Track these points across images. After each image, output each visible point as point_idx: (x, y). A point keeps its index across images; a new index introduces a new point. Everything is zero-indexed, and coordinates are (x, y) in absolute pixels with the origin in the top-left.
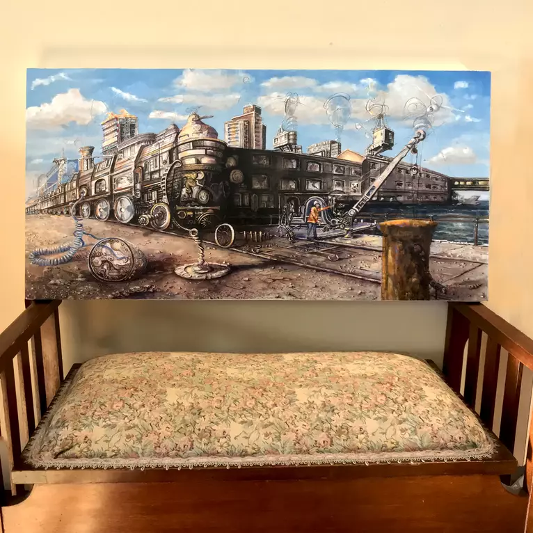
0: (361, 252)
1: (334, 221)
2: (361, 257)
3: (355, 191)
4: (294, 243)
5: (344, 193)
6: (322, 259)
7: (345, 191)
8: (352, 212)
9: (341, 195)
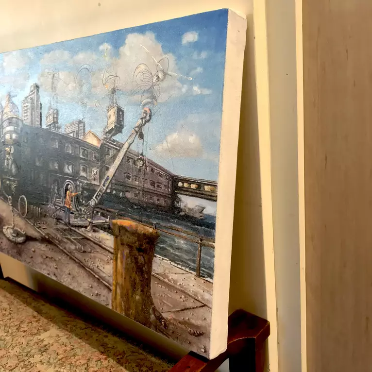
0: (98, 249)
1: (81, 210)
2: (98, 255)
3: (95, 180)
4: (57, 224)
5: (87, 180)
6: (73, 247)
7: (88, 178)
8: (92, 203)
9: (86, 182)
